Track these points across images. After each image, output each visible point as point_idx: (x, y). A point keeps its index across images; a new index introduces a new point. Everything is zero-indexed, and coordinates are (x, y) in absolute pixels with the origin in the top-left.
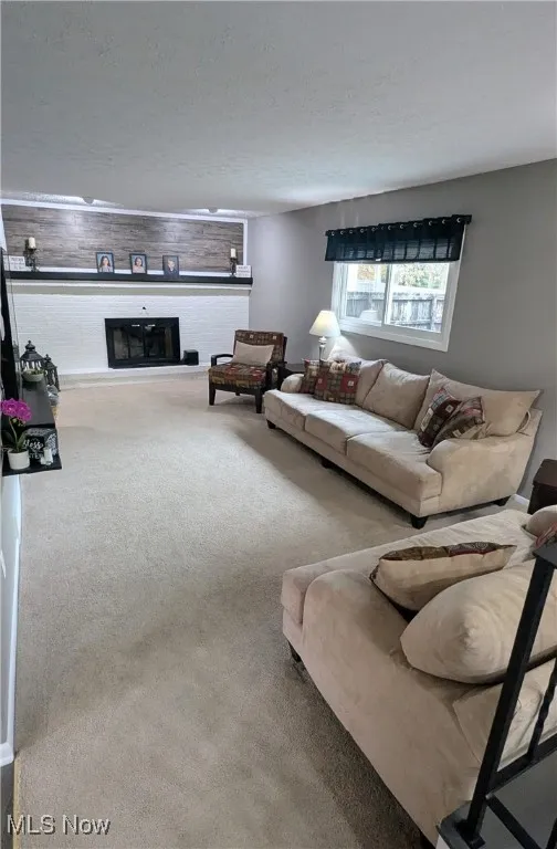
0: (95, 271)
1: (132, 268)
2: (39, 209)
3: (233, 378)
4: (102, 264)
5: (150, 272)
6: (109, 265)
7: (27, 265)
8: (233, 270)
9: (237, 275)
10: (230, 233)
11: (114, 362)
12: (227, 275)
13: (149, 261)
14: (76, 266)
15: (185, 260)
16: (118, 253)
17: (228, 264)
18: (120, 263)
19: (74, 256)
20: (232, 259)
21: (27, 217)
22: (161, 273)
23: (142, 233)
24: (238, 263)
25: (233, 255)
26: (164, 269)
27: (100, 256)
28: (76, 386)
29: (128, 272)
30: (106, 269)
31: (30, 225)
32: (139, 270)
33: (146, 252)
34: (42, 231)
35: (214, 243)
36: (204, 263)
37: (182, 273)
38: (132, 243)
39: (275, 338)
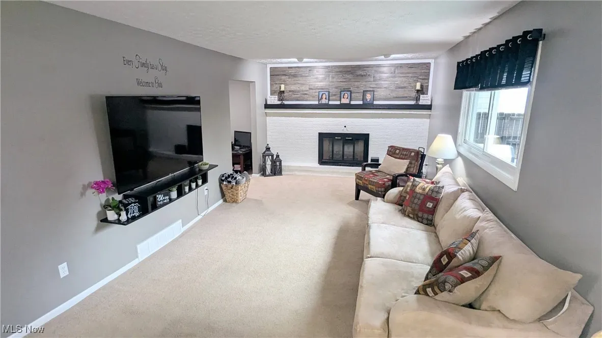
0: (317, 103)
1: (340, 101)
2: (289, 67)
3: (367, 183)
4: (322, 98)
5: (352, 103)
6: (326, 99)
7: (279, 100)
8: (418, 99)
9: (421, 102)
10: (418, 71)
11: (322, 161)
12: (413, 103)
13: (353, 95)
14: (306, 100)
15: (380, 93)
16: (333, 91)
17: (414, 94)
18: (334, 97)
19: (306, 94)
20: (418, 91)
21: (282, 73)
22: (361, 103)
23: (349, 76)
24: (423, 94)
25: (418, 87)
26: (363, 100)
27: (321, 93)
28: (293, 173)
29: (338, 103)
30: (324, 101)
31: (283, 77)
32: (345, 101)
33: (352, 89)
34: (289, 80)
35: (404, 79)
36: (394, 95)
37: (375, 103)
38: (344, 83)
39: (413, 154)
